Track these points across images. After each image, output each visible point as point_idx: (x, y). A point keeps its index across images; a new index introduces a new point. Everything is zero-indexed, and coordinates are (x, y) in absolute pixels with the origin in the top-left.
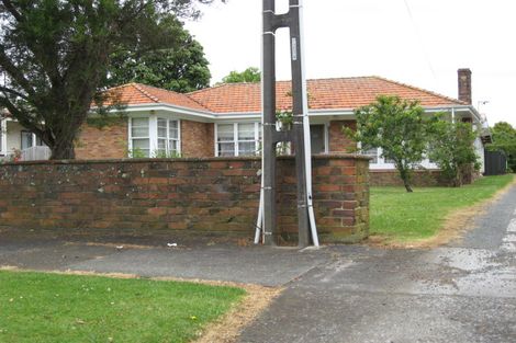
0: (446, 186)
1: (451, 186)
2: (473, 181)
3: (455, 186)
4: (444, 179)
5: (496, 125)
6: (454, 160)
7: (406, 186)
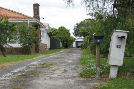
0: (25, 54)
1: (27, 54)
2: (40, 52)
3: (29, 54)
4: (24, 51)
5: (59, 28)
6: (28, 43)
7: (3, 54)
